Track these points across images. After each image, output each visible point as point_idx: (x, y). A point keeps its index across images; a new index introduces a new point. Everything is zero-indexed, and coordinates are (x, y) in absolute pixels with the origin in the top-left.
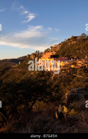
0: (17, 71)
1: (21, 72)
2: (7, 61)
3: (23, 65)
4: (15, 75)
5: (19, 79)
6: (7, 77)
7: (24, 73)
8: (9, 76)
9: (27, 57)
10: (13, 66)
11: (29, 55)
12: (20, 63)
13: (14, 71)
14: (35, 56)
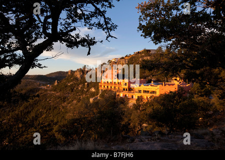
0: (51, 95)
1: (59, 97)
2: (28, 79)
3: (63, 86)
4: (48, 102)
5: (56, 108)
6: (35, 104)
7: (65, 98)
8: (37, 103)
9: (69, 73)
10: (43, 87)
11: (72, 71)
12: (56, 83)
13: (47, 94)
14: (82, 74)
